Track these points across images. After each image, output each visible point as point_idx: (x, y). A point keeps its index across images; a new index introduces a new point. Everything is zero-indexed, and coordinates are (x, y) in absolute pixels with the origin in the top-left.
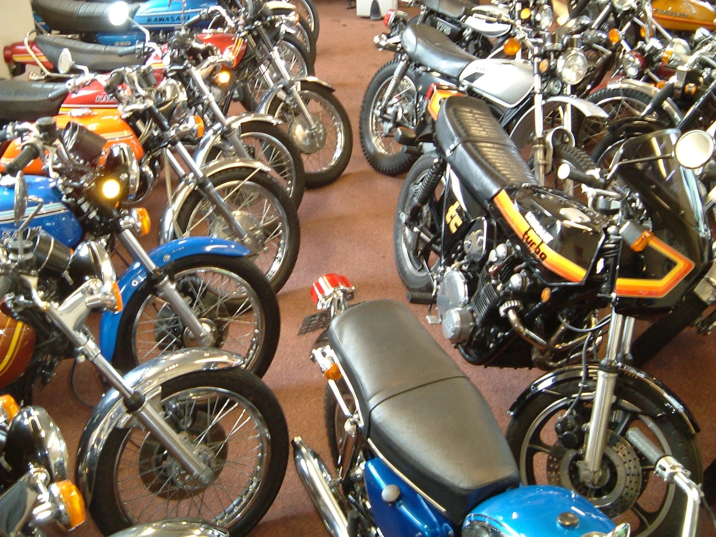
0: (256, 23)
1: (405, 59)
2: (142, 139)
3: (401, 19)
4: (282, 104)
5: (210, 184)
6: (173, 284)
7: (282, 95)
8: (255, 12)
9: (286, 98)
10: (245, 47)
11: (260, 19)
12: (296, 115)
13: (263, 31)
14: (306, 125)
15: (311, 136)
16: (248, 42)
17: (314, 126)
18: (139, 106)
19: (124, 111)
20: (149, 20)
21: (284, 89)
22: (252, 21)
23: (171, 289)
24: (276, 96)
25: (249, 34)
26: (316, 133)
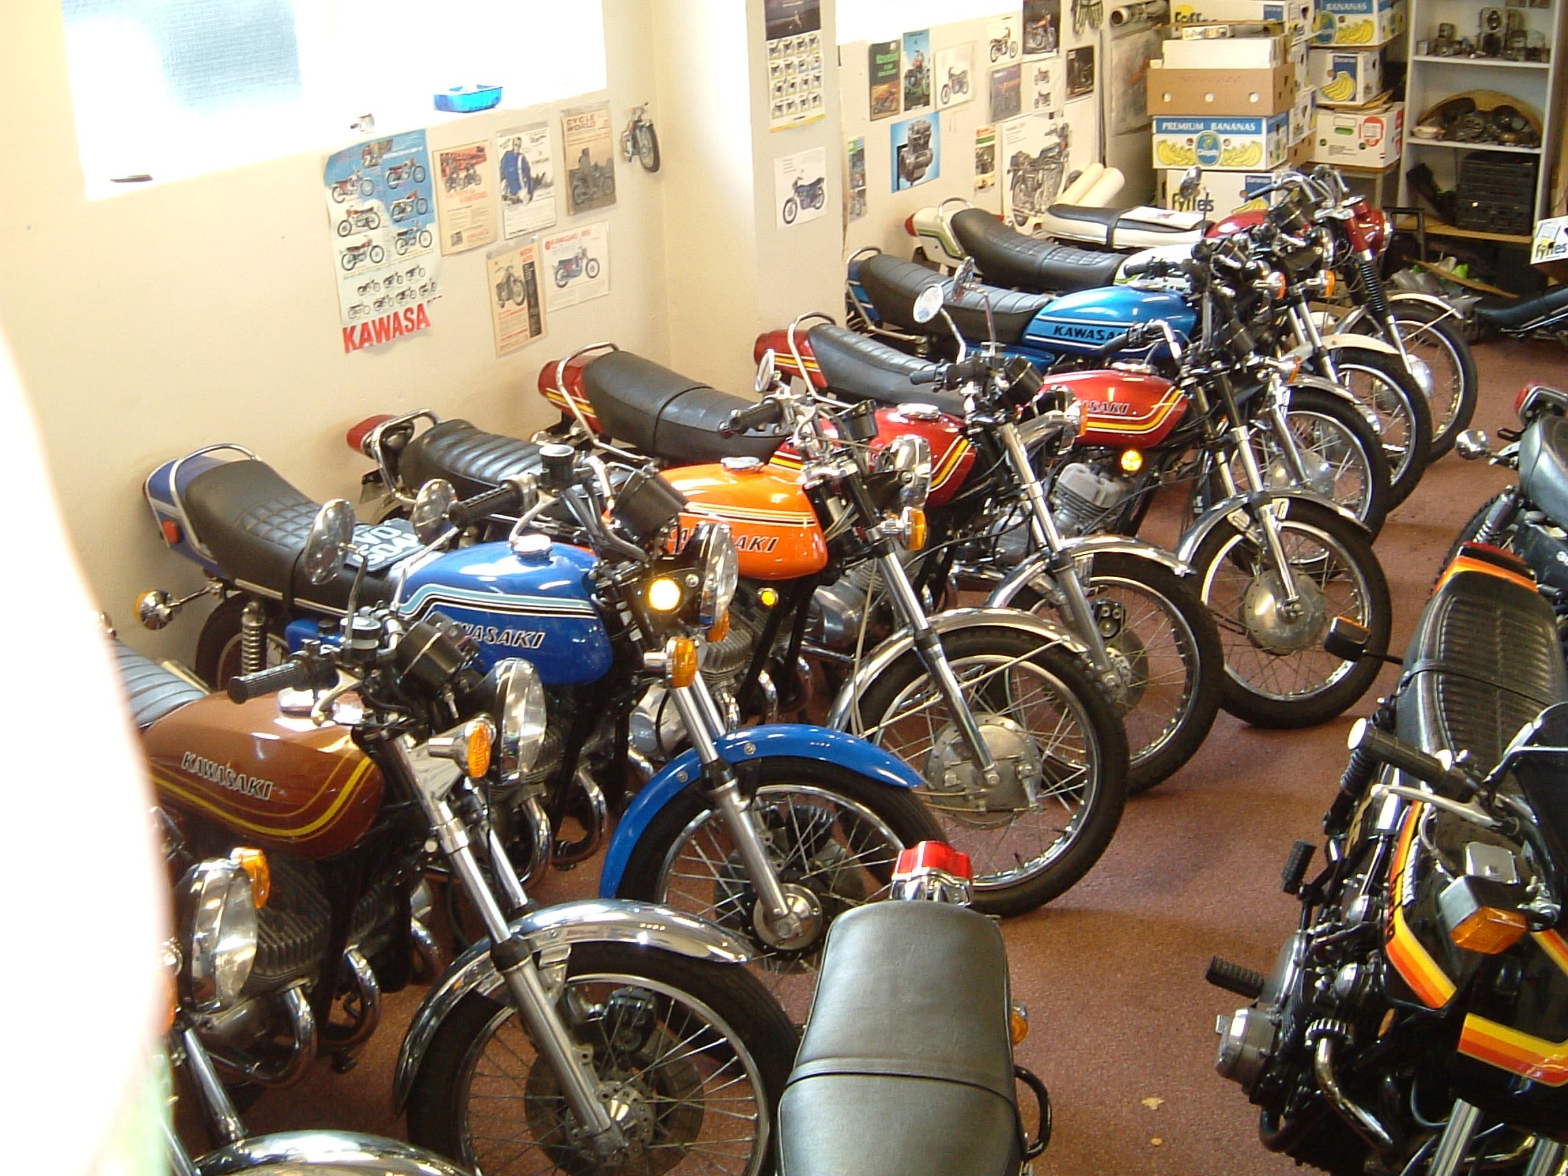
0: (1214, 364)
1: (1512, 491)
2: (829, 533)
3: (1550, 405)
4: (1238, 538)
5: (938, 648)
6: (742, 799)
7: (1239, 518)
8: (1219, 341)
9: (1248, 527)
10: (1183, 409)
11: (1224, 358)
12: (1265, 568)
13: (1228, 384)
14: (1280, 592)
15: (1285, 618)
16: (1196, 400)
17: (1293, 597)
18: (832, 471)
19: (806, 476)
20: (1058, 330)
21: (1247, 508)
22: (1207, 359)
23: (735, 807)
24: (1225, 517)
25: (1198, 384)
26: (1295, 612)
